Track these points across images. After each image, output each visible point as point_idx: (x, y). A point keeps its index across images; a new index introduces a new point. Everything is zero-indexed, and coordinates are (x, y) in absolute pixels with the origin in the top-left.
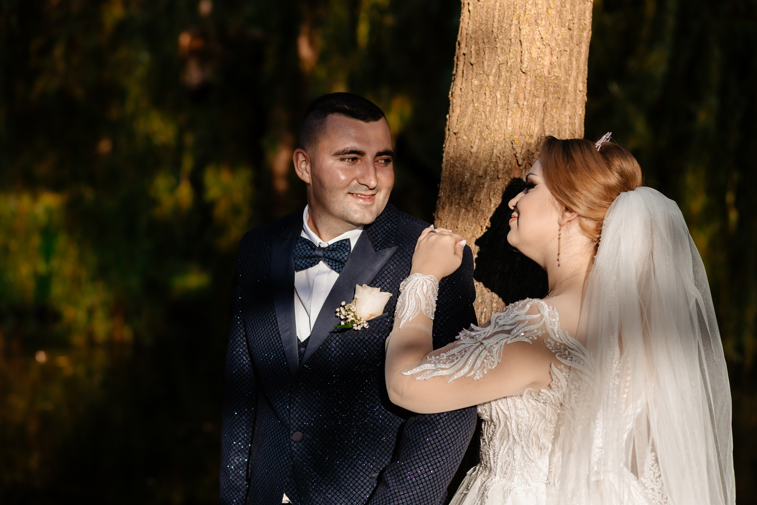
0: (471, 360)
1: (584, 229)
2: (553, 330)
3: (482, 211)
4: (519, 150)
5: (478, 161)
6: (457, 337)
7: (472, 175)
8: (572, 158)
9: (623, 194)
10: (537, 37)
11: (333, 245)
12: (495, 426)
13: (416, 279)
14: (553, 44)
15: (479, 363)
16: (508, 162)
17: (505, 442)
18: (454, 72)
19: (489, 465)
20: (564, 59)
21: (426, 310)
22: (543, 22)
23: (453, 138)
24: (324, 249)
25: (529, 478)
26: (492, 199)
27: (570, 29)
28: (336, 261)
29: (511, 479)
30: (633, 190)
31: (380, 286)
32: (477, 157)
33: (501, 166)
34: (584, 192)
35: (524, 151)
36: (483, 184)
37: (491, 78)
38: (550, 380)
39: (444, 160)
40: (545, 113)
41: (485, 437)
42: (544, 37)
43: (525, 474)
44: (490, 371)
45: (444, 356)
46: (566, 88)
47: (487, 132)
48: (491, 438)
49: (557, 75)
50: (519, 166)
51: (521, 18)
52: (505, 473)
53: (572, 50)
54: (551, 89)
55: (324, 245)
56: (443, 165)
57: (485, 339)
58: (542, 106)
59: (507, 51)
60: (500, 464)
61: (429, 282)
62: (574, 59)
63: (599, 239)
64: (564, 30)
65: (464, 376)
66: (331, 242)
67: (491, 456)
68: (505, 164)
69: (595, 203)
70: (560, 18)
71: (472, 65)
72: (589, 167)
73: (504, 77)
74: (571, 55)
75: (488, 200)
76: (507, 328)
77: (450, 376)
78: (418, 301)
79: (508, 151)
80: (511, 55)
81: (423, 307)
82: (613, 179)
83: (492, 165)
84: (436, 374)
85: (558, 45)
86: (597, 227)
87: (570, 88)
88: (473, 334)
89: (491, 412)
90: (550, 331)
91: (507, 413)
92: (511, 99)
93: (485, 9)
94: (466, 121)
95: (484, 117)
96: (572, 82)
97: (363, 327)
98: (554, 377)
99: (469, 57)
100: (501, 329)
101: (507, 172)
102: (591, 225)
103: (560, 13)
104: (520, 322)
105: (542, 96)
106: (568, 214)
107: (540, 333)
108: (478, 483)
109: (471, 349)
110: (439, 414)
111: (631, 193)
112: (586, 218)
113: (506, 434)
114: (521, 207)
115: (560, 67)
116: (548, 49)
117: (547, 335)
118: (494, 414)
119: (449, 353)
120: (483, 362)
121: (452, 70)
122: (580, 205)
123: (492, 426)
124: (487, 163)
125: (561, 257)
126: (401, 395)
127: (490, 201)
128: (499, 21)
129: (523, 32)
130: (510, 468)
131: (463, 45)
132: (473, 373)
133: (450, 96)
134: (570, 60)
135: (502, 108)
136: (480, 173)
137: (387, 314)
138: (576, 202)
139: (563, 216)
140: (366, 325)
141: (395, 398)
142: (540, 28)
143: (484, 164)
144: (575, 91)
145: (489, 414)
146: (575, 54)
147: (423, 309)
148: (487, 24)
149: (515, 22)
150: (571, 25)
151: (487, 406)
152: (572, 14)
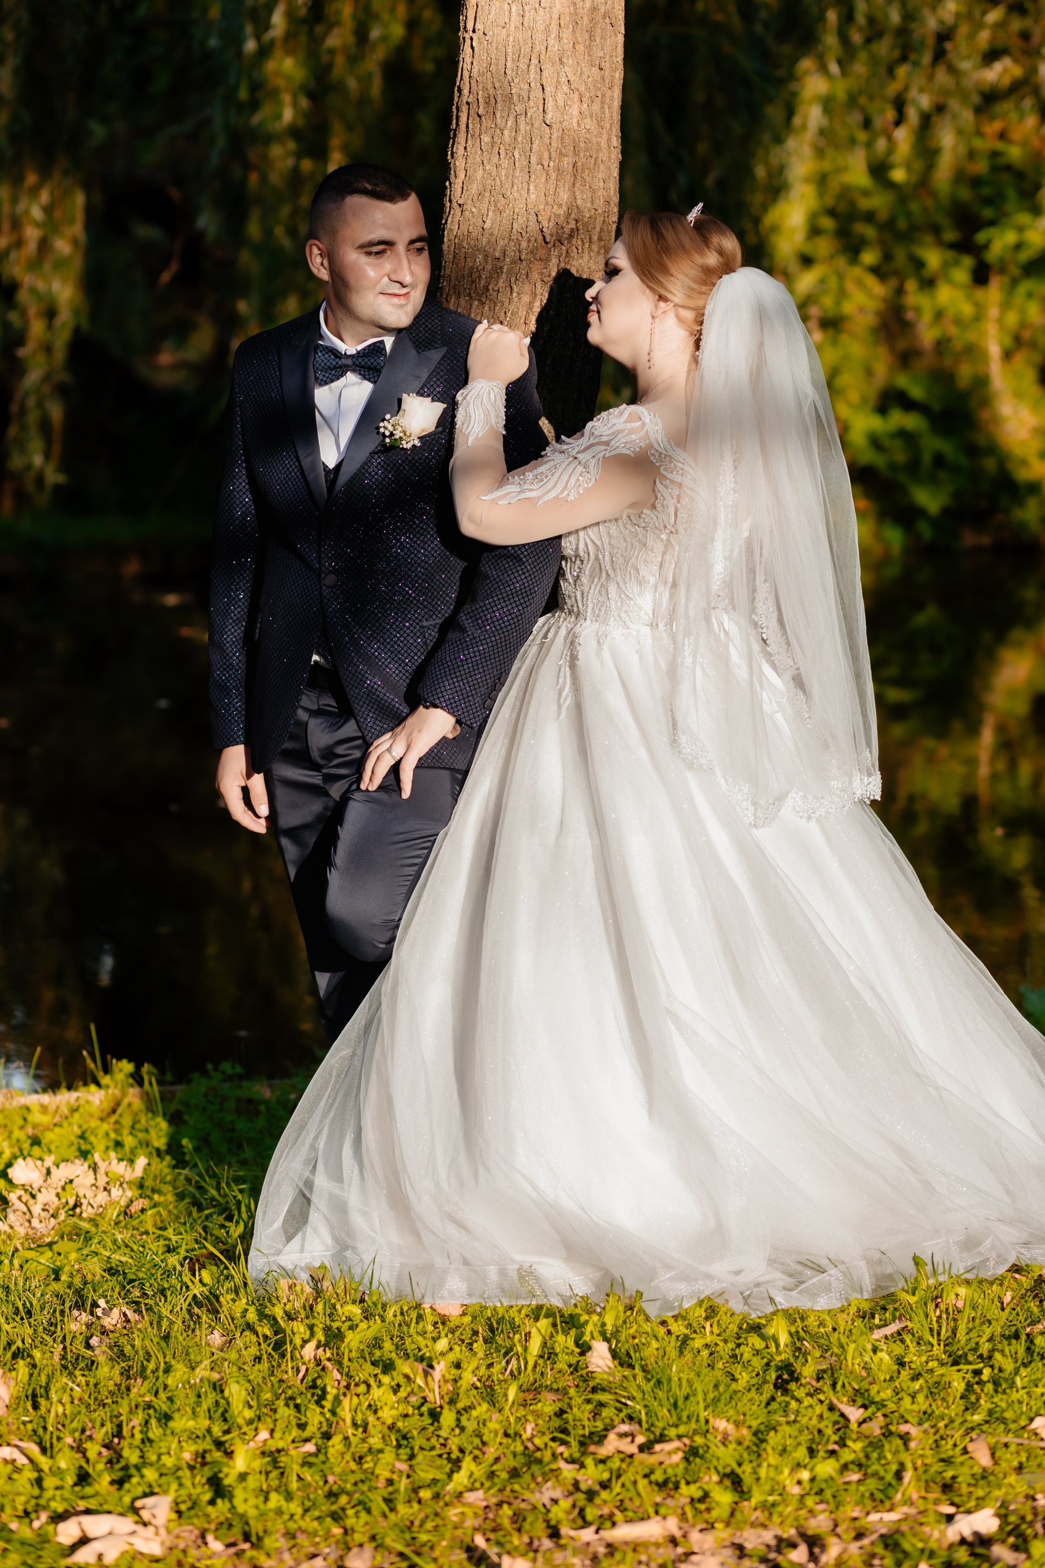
0: (565, 478)
1: (680, 320)
2: (656, 439)
3: (501, 302)
4: (545, 224)
5: (493, 239)
6: (543, 453)
7: (486, 257)
8: (663, 237)
9: (726, 277)
10: (564, 79)
11: (364, 349)
12: (582, 561)
13: (480, 386)
14: (582, 89)
15: (573, 481)
16: (533, 239)
17: (596, 580)
18: (454, 126)
19: (575, 609)
20: (596, 107)
21: (497, 423)
22: (570, 61)
23: (458, 211)
24: (352, 356)
25: (627, 620)
26: (514, 287)
27: (601, 69)
28: (369, 368)
29: (606, 622)
30: (734, 271)
31: (428, 396)
32: (492, 234)
33: (524, 244)
34: (680, 276)
35: (551, 224)
36: (501, 268)
37: (506, 132)
38: (653, 499)
39: (445, 240)
40: (575, 176)
41: (568, 576)
42: (572, 80)
43: (623, 615)
44: (586, 489)
45: (530, 475)
46: (599, 144)
47: (503, 201)
48: (578, 576)
49: (588, 127)
50: (547, 243)
51: (542, 57)
52: (598, 616)
53: (603, 96)
54: (582, 145)
55: (352, 351)
56: (445, 247)
57: (578, 452)
58: (571, 166)
59: (526, 98)
60: (590, 605)
61: (496, 389)
62: (606, 107)
63: (700, 332)
64: (595, 70)
65: (556, 498)
66: (360, 347)
67: (579, 598)
68: (529, 241)
69: (692, 289)
70: (589, 55)
71: (479, 116)
72: (683, 247)
73: (523, 132)
74: (603, 102)
75: (508, 289)
76: (604, 439)
77: (540, 498)
78: (487, 413)
79: (533, 226)
80: (531, 103)
81: (493, 420)
82: (712, 259)
83: (512, 243)
84: (522, 496)
85: (588, 89)
86: (697, 317)
87: (604, 144)
88: (565, 447)
89: (578, 545)
90: (653, 441)
91: (598, 543)
92: (534, 160)
93: (494, 45)
94: (474, 189)
95: (498, 183)
96: (605, 137)
97: (414, 446)
98: (659, 495)
99: (475, 106)
100: (597, 440)
101: (532, 252)
102: (689, 315)
103: (589, 48)
104: (619, 432)
105: (571, 154)
106: (662, 304)
107: (643, 444)
108: (563, 632)
109: (563, 466)
110: (524, 545)
111: (733, 274)
112: (684, 307)
113: (597, 570)
114: (603, 298)
115: (591, 117)
116: (576, 95)
117: (651, 446)
118: (582, 546)
119: (535, 472)
120: (578, 480)
121: (451, 123)
122: (677, 293)
123: (578, 562)
124: (506, 241)
125: (654, 355)
126: (478, 524)
127: (511, 288)
128: (513, 60)
129: (545, 74)
130: (603, 609)
131: (466, 92)
132: (566, 493)
133: (449, 157)
134: (603, 108)
135: (521, 171)
136: (497, 255)
137: (441, 429)
138: (674, 291)
139: (656, 307)
140: (417, 443)
141: (469, 527)
142: (567, 69)
143: (501, 243)
144: (609, 147)
145: (574, 547)
146: (608, 100)
147: (493, 423)
148: (497, 65)
149: (534, 61)
150: (603, 64)
151: (572, 538)
152: (602, 49)
